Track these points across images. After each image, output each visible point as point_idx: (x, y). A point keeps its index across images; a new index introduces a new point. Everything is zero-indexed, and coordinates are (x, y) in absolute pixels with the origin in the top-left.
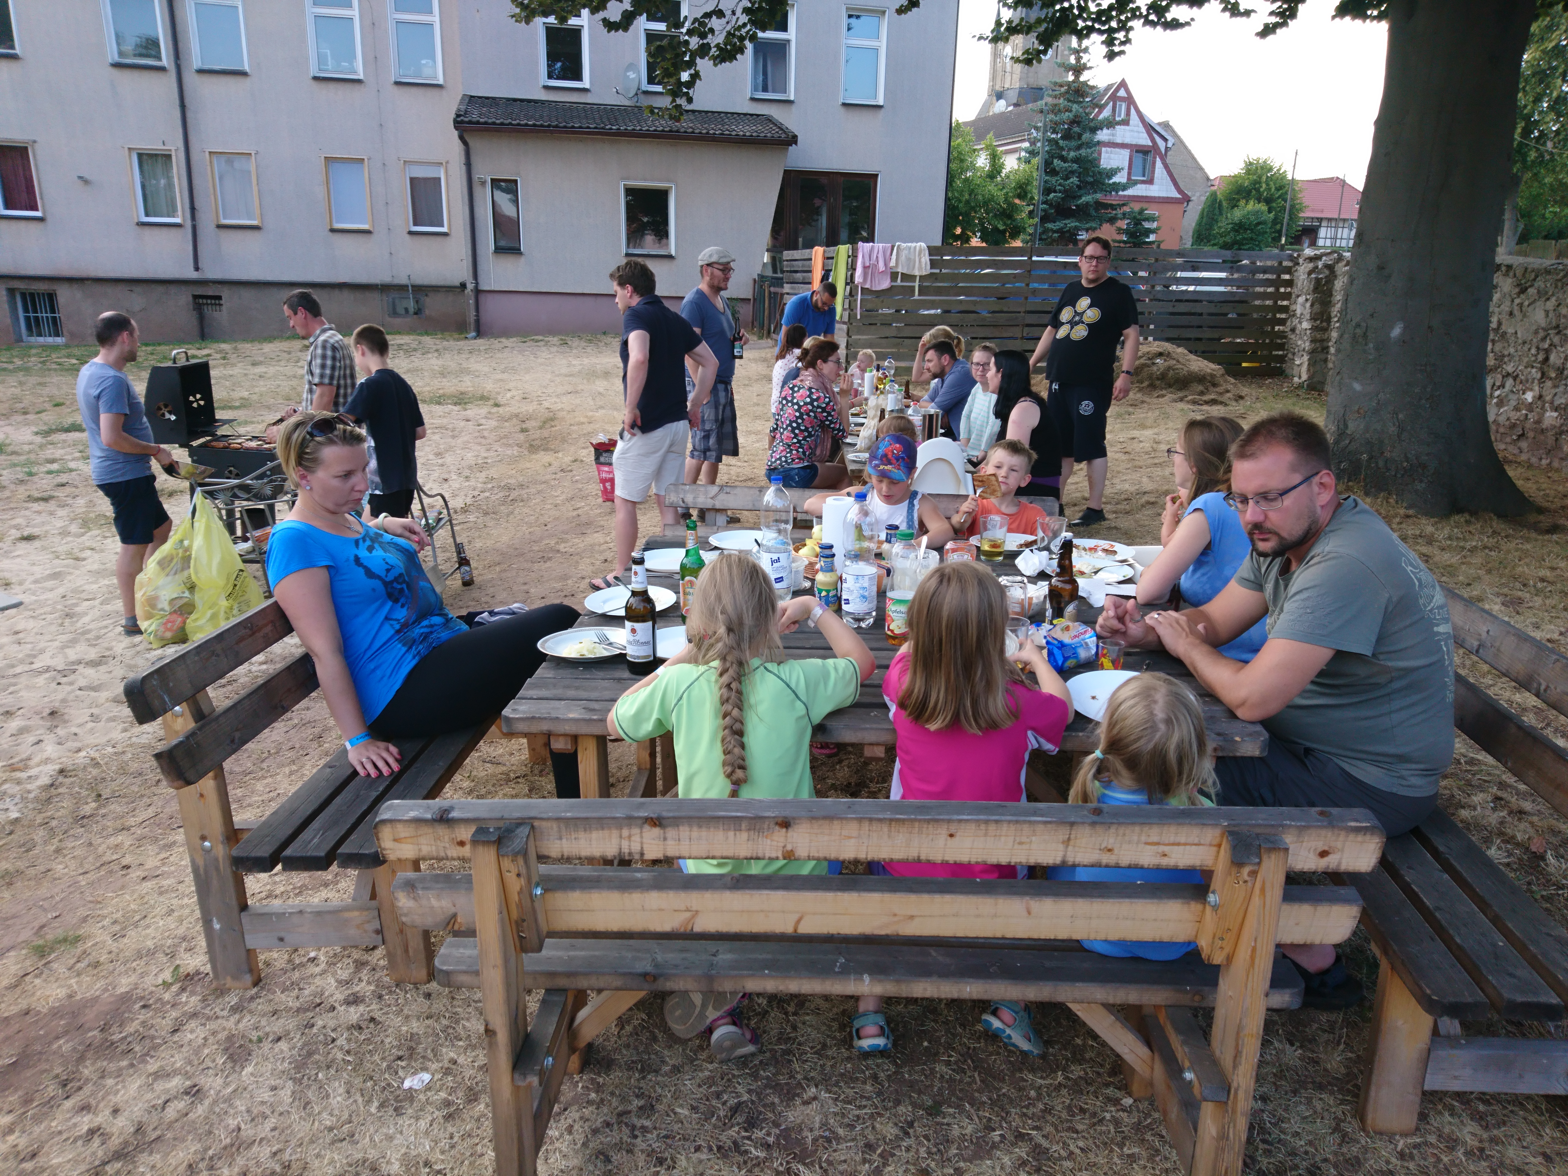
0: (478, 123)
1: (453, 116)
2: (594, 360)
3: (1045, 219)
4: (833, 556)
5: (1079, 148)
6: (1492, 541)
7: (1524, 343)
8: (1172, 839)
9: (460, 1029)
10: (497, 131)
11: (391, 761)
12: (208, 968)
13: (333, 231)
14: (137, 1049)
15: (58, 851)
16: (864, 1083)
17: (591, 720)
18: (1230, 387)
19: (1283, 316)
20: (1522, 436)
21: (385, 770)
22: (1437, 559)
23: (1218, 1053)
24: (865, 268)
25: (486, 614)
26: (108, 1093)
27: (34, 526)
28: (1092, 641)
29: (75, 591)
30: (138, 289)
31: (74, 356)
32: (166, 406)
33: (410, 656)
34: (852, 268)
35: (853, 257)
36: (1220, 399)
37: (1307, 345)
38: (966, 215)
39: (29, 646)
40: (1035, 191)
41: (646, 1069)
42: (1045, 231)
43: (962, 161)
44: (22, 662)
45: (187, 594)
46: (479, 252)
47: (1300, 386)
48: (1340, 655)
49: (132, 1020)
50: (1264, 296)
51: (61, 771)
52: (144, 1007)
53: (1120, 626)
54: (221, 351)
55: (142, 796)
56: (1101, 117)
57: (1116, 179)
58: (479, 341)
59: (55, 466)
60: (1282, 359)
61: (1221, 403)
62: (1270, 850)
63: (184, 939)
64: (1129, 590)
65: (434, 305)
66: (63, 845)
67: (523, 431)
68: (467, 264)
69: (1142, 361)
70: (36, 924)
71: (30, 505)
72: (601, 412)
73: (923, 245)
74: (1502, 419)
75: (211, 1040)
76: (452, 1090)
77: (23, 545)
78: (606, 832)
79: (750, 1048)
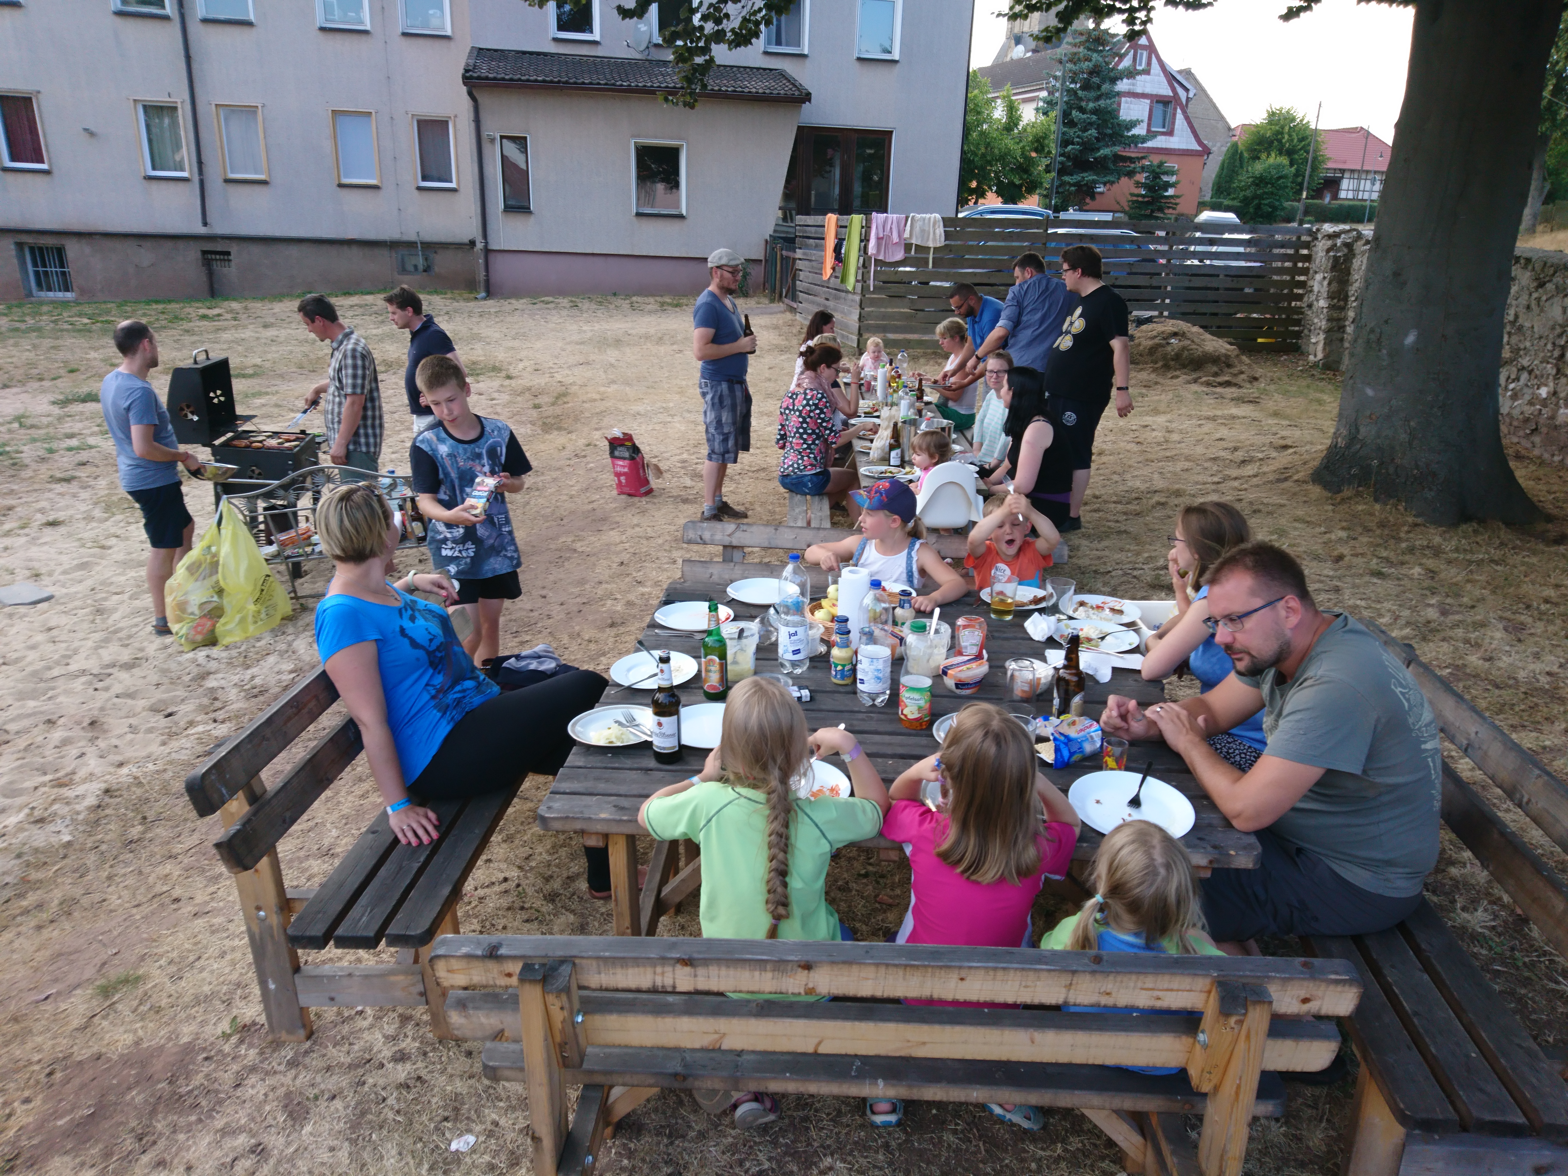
0: (487, 78)
1: (462, 71)
2: (605, 326)
3: (1062, 172)
4: (849, 632)
5: (1098, 98)
6: (1497, 554)
7: (1541, 338)
8: (1166, 986)
9: (500, 1089)
10: (507, 87)
11: (430, 828)
12: (262, 1019)
13: (341, 186)
14: (204, 1103)
15: (110, 878)
16: (877, 1152)
17: (621, 821)
18: (1244, 368)
19: (1300, 291)
20: (1535, 431)
21: (425, 839)
22: (1442, 575)
23: (1204, 1166)
24: (879, 239)
25: (513, 660)
26: (180, 1149)
27: (59, 510)
28: (1097, 736)
29: (103, 583)
30: (148, 244)
31: (86, 315)
32: (188, 407)
33: (444, 722)
34: (865, 240)
35: (867, 227)
36: (1234, 381)
37: (1323, 324)
38: (982, 168)
39: (64, 645)
40: (1053, 145)
41: (675, 1134)
42: (1063, 184)
43: (979, 113)
44: (58, 663)
45: (216, 598)
46: (488, 211)
47: (1315, 365)
48: (1330, 772)
49: (197, 1073)
50: (1281, 271)
51: (107, 791)
52: (206, 1059)
53: (1123, 724)
54: (231, 311)
55: (186, 820)
56: (1121, 67)
57: (1135, 131)
58: (490, 302)
59: (74, 442)
60: (1298, 335)
61: (1235, 385)
62: (1256, 1003)
63: (238, 985)
64: (1134, 662)
65: (443, 262)
66: (115, 871)
67: (537, 407)
68: (476, 222)
69: (1157, 341)
70: (98, 961)
71: (54, 486)
72: (614, 387)
73: (938, 216)
74: (1516, 413)
75: (271, 1096)
76: (496, 1154)
77: (48, 530)
78: (642, 969)
79: (772, 1117)
